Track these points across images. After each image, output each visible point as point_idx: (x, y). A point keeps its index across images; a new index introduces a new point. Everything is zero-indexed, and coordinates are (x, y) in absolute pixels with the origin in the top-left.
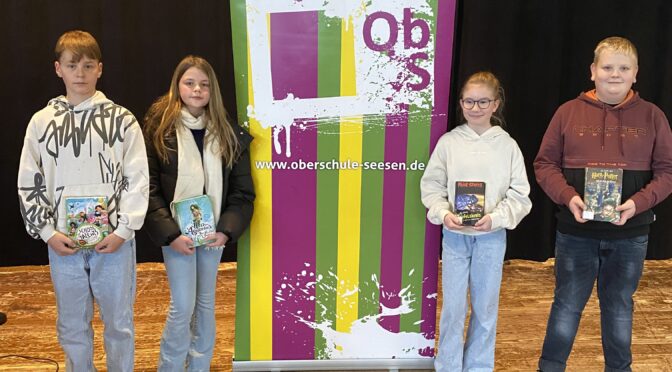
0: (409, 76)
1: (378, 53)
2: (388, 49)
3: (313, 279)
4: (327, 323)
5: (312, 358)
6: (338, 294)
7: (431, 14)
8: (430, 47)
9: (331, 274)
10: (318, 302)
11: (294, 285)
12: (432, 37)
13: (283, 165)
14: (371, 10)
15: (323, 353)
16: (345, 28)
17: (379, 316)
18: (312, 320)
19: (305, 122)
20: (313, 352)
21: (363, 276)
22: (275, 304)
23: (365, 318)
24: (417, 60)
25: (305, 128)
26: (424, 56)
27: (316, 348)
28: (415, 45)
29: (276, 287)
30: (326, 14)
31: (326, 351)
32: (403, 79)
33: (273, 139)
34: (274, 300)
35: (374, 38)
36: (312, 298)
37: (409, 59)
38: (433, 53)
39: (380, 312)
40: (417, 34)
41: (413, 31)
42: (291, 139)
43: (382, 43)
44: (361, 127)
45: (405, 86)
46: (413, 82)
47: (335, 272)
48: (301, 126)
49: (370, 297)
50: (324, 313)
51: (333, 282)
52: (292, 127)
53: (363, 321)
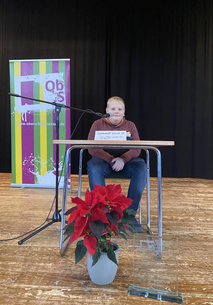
0: (58, 98)
1: (50, 92)
2: (52, 91)
3: (33, 159)
4: (38, 173)
5: (34, 183)
6: (41, 163)
7: (64, 81)
8: (64, 90)
9: (39, 157)
10: (35, 166)
11: (28, 160)
12: (64, 87)
13: (24, 124)
14: (47, 80)
15: (37, 182)
16: (41, 85)
17: (53, 171)
18: (33, 172)
19: (30, 111)
20: (34, 182)
21: (48, 158)
22: (23, 166)
23: (49, 171)
24: (60, 94)
25: (30, 113)
26: (62, 92)
27: (35, 181)
28: (59, 90)
29: (23, 161)
30: (35, 82)
31: (38, 181)
32: (57, 99)
33: (21, 116)
34: (22, 164)
35: (48, 88)
36: (33, 165)
37: (58, 93)
38: (65, 92)
39: (54, 170)
40: (60, 86)
41: (59, 86)
42: (26, 116)
43: (50, 89)
44: (46, 113)
45: (57, 101)
46: (60, 100)
47: (40, 157)
48: (29, 112)
49: (50, 165)
50: (37, 169)
51: (39, 160)
52: (27, 113)
53: (49, 172)
